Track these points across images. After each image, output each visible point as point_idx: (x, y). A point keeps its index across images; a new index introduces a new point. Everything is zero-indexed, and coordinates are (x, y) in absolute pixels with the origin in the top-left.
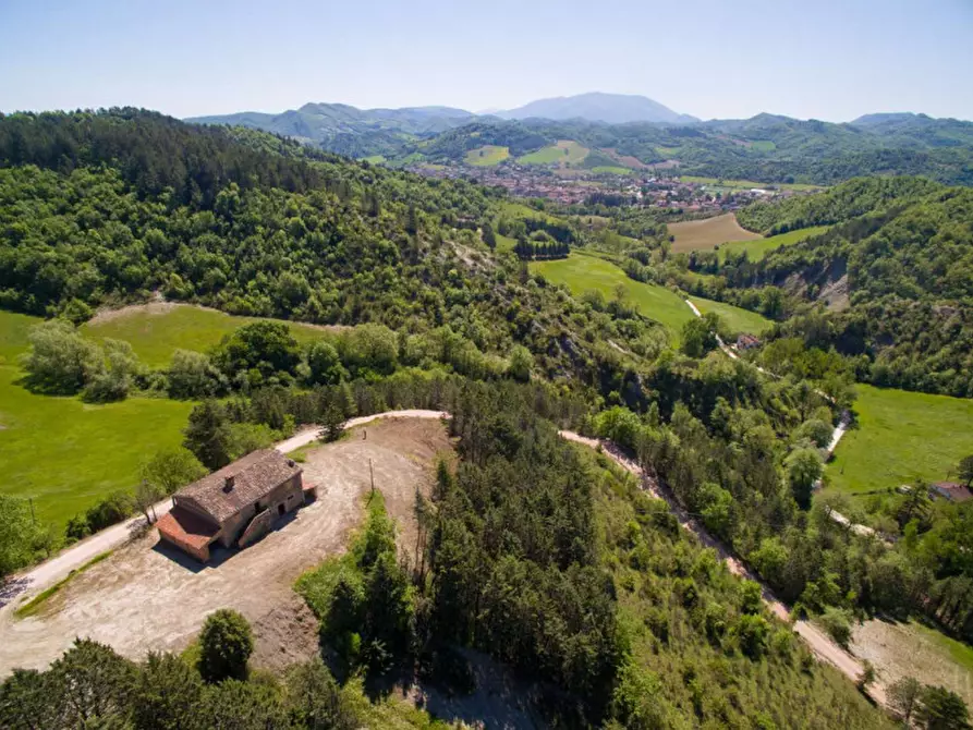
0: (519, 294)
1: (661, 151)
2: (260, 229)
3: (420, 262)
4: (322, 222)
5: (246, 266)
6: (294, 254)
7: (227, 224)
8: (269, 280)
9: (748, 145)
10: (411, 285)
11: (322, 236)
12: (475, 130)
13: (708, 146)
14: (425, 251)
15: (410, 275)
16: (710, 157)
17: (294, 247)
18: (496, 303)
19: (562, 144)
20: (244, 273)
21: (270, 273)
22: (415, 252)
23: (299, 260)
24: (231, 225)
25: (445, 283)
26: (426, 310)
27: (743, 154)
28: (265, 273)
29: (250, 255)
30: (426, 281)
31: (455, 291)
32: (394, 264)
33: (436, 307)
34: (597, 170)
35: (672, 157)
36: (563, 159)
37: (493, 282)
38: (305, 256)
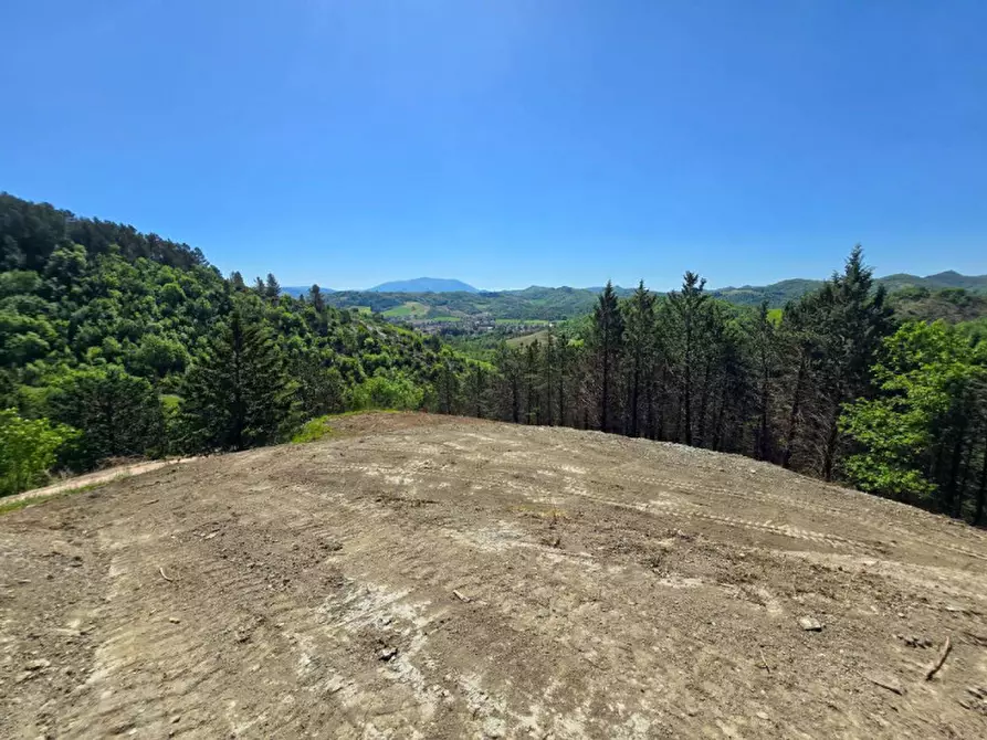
0: (438, 360)
1: (479, 307)
2: (117, 293)
3: (331, 334)
4: (208, 293)
5: (86, 330)
6: (168, 322)
7: (64, 287)
8: (125, 346)
9: (531, 302)
10: (323, 353)
11: (208, 306)
12: (343, 295)
13: (507, 303)
14: (334, 324)
15: (321, 345)
16: (509, 309)
17: (166, 314)
18: (418, 367)
19: (410, 304)
20: (81, 339)
21: (126, 339)
22: (325, 325)
23: (175, 326)
24: (69, 288)
25: (361, 352)
26: (344, 377)
27: (529, 306)
28: (120, 341)
29: (95, 320)
30: (340, 351)
31: (374, 357)
32: (302, 335)
33: (357, 374)
34: (437, 319)
35: (486, 310)
36: (412, 314)
37: (411, 350)
38: (183, 323)
